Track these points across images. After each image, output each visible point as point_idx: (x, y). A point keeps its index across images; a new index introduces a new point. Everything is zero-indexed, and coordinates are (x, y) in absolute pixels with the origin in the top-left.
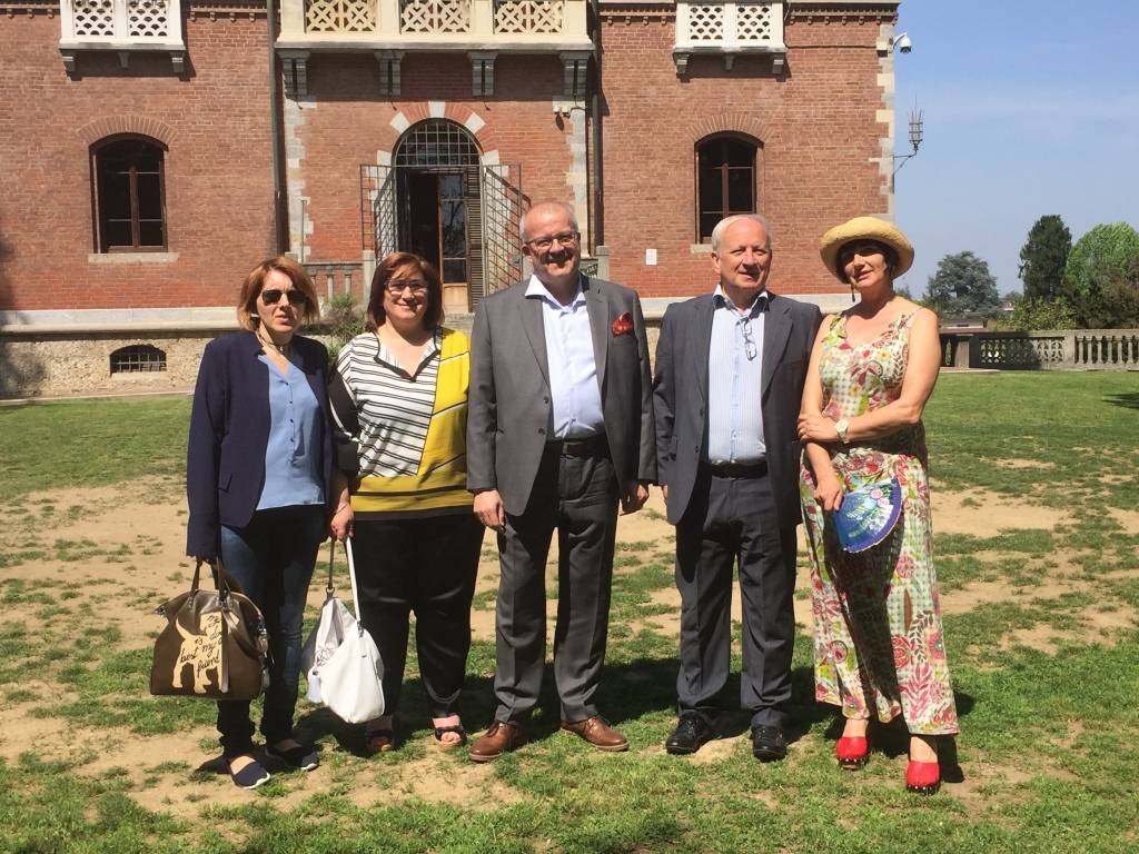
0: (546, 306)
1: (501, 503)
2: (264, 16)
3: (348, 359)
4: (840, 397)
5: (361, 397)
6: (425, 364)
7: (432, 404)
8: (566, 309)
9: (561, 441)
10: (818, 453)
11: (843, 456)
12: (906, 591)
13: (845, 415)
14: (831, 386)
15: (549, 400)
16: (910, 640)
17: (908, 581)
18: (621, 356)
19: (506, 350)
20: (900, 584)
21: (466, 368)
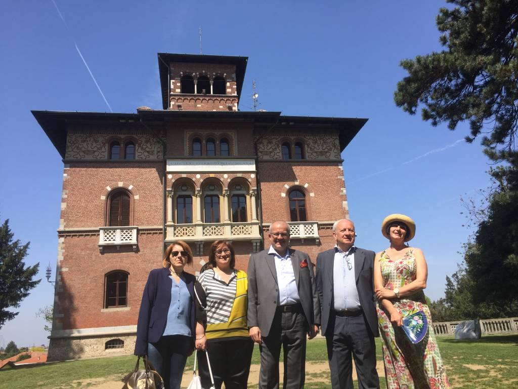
0: (276, 258)
1: (260, 331)
2: (162, 233)
3: (203, 278)
4: (393, 280)
5: (208, 291)
6: (231, 280)
7: (235, 294)
8: (283, 258)
9: (283, 306)
10: (387, 303)
11: (397, 303)
12: (433, 357)
13: (396, 287)
14: (389, 276)
15: (278, 290)
16: (437, 379)
17: (433, 352)
18: (304, 275)
19: (262, 273)
20: (430, 354)
21: (246, 282)
